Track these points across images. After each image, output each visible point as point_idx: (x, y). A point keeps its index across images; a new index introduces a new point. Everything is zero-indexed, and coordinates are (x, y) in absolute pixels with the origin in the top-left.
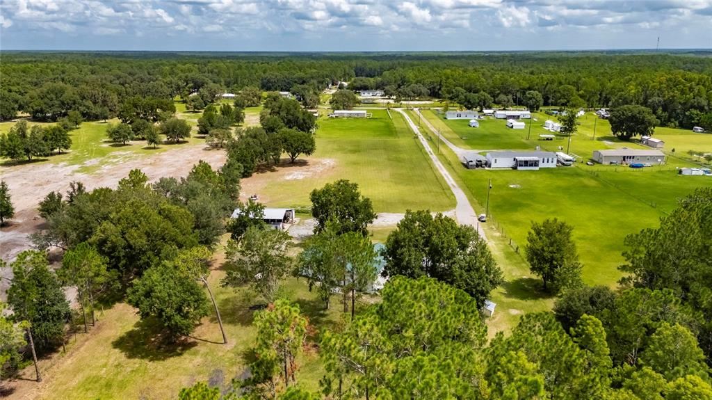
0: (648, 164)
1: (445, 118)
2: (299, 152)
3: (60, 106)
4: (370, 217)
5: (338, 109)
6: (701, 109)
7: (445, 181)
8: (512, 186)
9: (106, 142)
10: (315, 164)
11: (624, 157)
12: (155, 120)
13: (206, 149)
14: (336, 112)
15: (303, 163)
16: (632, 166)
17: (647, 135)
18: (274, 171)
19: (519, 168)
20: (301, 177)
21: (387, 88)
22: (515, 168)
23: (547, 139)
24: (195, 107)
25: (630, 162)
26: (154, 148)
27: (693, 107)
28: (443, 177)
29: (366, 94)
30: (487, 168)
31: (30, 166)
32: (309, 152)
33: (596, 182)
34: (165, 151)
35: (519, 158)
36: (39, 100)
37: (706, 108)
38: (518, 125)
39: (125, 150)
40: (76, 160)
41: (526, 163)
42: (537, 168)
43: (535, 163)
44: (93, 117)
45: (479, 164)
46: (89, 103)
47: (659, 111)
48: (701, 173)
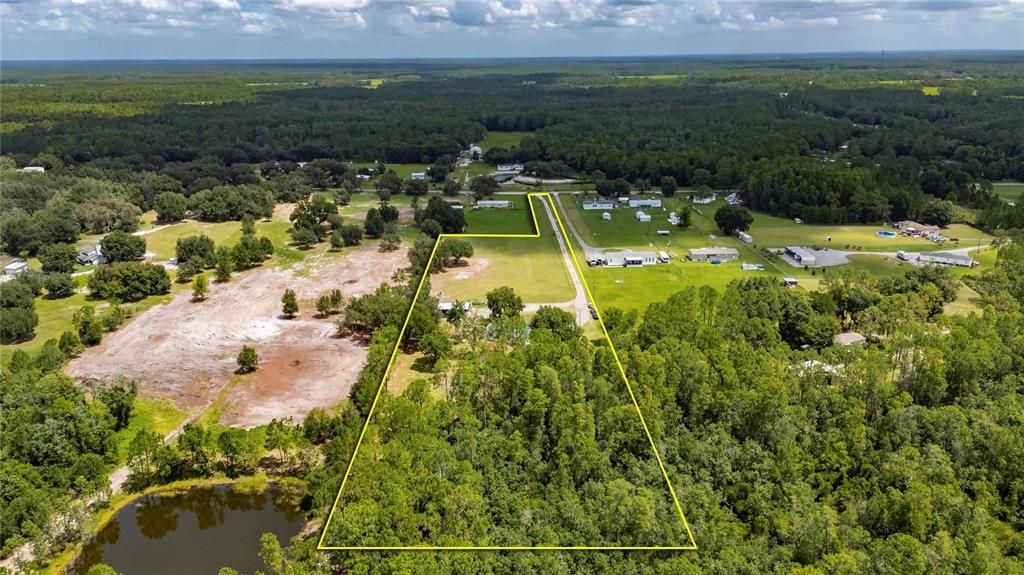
0: (724, 260)
1: (582, 208)
2: (461, 256)
3: (227, 208)
4: (521, 307)
5: (479, 199)
6: (803, 201)
7: (572, 279)
8: (617, 282)
9: (291, 245)
10: (474, 264)
11: (708, 255)
12: (321, 221)
13: (380, 251)
14: (479, 202)
15: (465, 264)
16: (713, 263)
17: (743, 231)
18: (444, 271)
19: (627, 266)
20: (466, 277)
22: (625, 266)
23: (663, 235)
25: (714, 259)
26: (337, 251)
27: (797, 200)
28: (571, 275)
29: (504, 168)
30: (604, 266)
31: (254, 270)
32: (469, 256)
34: (348, 254)
35: (628, 259)
36: (207, 202)
37: (807, 200)
38: (643, 216)
39: (314, 253)
40: (283, 265)
41: (633, 262)
42: (640, 266)
43: (640, 262)
44: (258, 216)
45: (599, 263)
46: (252, 203)
47: (771, 202)
48: (756, 268)
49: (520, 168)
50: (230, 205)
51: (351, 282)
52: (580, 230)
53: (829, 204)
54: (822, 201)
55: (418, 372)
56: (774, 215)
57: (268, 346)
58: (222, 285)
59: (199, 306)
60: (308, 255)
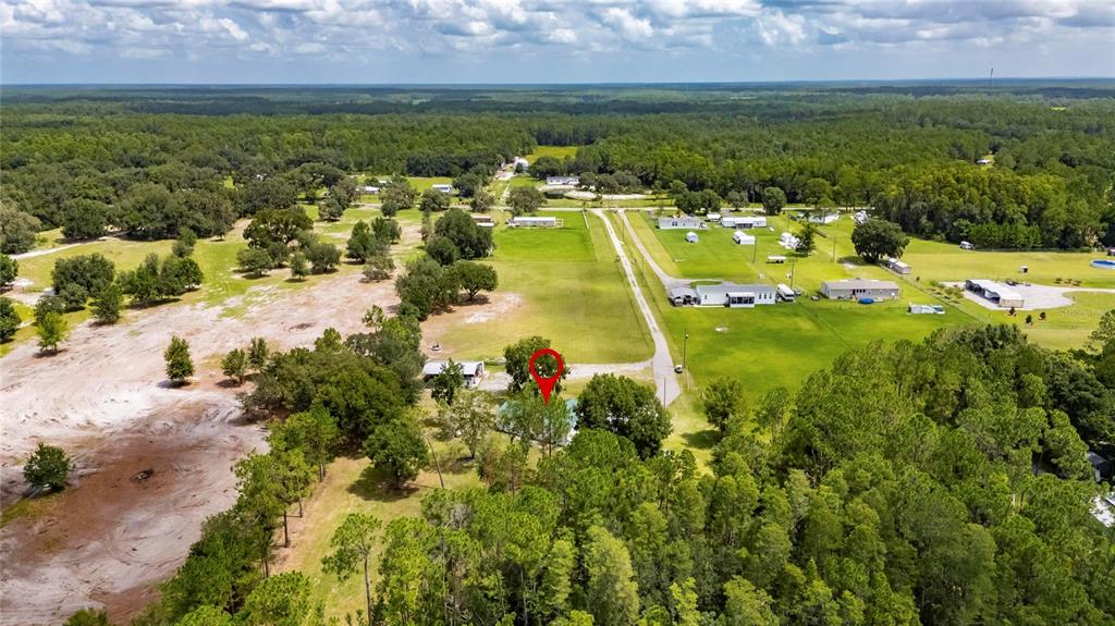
0: (880, 299)
1: (658, 227)
2: (478, 288)
3: (163, 220)
4: (563, 372)
5: (518, 214)
6: (972, 218)
7: (646, 324)
8: (718, 330)
9: (235, 272)
10: (498, 300)
11: (854, 291)
12: (289, 239)
13: (362, 281)
14: (516, 219)
15: (484, 301)
16: (862, 302)
17: (895, 257)
18: (450, 311)
19: (732, 306)
20: (483, 320)
21: (584, 175)
22: (727, 305)
23: (777, 262)
24: (332, 214)
25: (860, 296)
26: (300, 281)
27: (963, 216)
28: (644, 319)
29: (555, 182)
30: (696, 306)
31: (164, 308)
32: (490, 289)
33: (812, 324)
34: (314, 284)
35: (732, 294)
36: (136, 212)
37: (978, 217)
38: (746, 238)
39: (265, 284)
40: (213, 300)
41: (740, 300)
42: (752, 306)
43: (751, 300)
44: (203, 233)
45: (687, 300)
46: (199, 215)
47: (924, 220)
48: (932, 311)
49: (573, 181)
50: (167, 217)
51: (302, 326)
52: (657, 256)
53: (1012, 221)
54: (1000, 218)
55: (360, 500)
56: (928, 238)
57: (116, 437)
58: (104, 329)
59: (46, 363)
60: (256, 286)
